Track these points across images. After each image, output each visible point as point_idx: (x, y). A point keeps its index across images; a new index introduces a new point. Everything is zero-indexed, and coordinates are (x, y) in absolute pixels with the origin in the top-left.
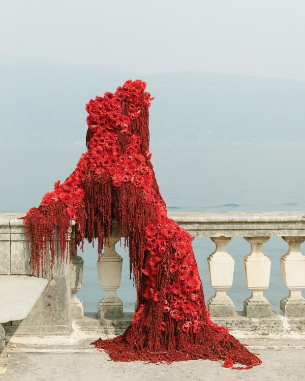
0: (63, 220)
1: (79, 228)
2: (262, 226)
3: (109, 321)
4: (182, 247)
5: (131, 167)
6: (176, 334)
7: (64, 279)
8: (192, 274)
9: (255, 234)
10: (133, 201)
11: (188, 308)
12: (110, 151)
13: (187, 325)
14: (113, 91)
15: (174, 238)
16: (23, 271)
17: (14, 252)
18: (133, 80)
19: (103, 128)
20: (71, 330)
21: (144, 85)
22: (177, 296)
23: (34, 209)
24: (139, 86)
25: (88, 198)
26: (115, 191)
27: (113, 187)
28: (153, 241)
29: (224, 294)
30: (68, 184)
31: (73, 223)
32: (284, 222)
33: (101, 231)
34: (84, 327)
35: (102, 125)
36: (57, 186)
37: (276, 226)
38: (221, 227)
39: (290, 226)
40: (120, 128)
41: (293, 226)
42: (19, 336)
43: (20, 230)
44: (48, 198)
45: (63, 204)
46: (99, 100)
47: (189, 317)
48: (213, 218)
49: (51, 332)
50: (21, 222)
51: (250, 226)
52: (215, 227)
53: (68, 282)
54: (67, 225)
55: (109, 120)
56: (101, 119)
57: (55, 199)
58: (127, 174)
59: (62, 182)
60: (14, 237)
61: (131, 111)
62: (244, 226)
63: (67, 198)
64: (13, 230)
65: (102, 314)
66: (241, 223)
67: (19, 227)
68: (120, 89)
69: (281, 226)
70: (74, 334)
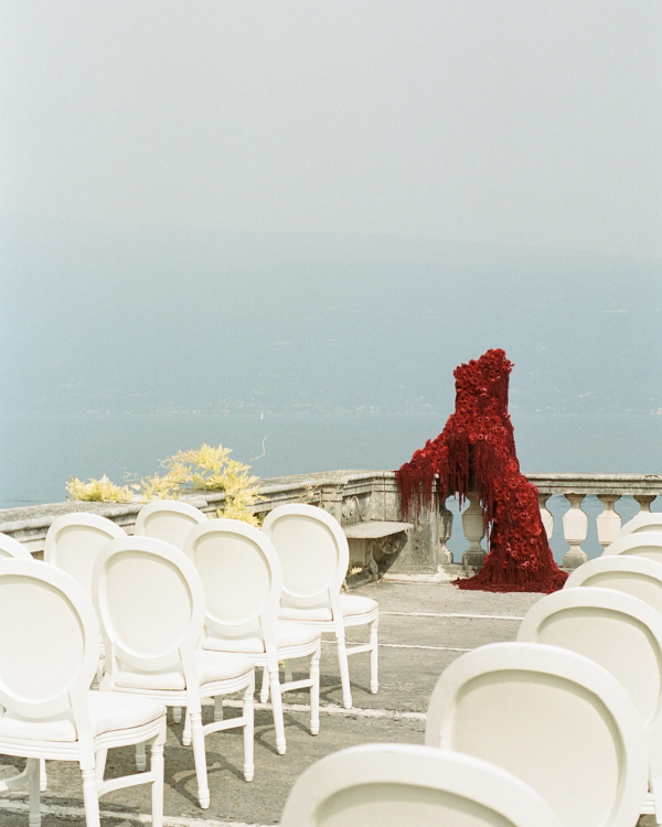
0: (429, 473)
1: (442, 480)
2: (608, 485)
3: (470, 567)
4: (524, 498)
5: (487, 427)
6: (516, 571)
7: (429, 526)
8: (533, 521)
9: (602, 492)
10: (485, 456)
11: (526, 550)
12: (471, 412)
13: (525, 564)
14: (477, 359)
15: (517, 490)
16: (395, 518)
17: (388, 501)
18: (495, 349)
19: (466, 392)
20: (436, 571)
21: (503, 353)
22: (518, 540)
23: (406, 464)
24: (499, 354)
25: (451, 455)
26: (471, 448)
27: (470, 445)
28: (500, 492)
29: (578, 548)
30: (436, 442)
31: (437, 476)
32: (629, 481)
33: (461, 484)
34: (448, 570)
35: (465, 389)
36: (428, 443)
37: (622, 485)
38: (571, 484)
39: (635, 485)
40: (480, 392)
41: (638, 485)
42: (391, 573)
43: (392, 482)
44: (418, 455)
45: (429, 459)
46: (464, 366)
47: (527, 557)
48: (563, 476)
49: (418, 571)
50: (393, 475)
51: (598, 484)
52: (566, 484)
53: (433, 529)
54: (432, 478)
55: (471, 385)
56: (464, 383)
57: (424, 455)
58: (483, 433)
59: (432, 441)
60: (388, 488)
61: (492, 377)
62: (592, 484)
63: (433, 454)
64: (387, 482)
65: (466, 562)
66: (589, 481)
67: (392, 478)
68: (482, 357)
69: (626, 484)
70: (437, 575)
